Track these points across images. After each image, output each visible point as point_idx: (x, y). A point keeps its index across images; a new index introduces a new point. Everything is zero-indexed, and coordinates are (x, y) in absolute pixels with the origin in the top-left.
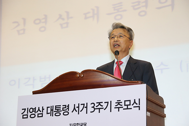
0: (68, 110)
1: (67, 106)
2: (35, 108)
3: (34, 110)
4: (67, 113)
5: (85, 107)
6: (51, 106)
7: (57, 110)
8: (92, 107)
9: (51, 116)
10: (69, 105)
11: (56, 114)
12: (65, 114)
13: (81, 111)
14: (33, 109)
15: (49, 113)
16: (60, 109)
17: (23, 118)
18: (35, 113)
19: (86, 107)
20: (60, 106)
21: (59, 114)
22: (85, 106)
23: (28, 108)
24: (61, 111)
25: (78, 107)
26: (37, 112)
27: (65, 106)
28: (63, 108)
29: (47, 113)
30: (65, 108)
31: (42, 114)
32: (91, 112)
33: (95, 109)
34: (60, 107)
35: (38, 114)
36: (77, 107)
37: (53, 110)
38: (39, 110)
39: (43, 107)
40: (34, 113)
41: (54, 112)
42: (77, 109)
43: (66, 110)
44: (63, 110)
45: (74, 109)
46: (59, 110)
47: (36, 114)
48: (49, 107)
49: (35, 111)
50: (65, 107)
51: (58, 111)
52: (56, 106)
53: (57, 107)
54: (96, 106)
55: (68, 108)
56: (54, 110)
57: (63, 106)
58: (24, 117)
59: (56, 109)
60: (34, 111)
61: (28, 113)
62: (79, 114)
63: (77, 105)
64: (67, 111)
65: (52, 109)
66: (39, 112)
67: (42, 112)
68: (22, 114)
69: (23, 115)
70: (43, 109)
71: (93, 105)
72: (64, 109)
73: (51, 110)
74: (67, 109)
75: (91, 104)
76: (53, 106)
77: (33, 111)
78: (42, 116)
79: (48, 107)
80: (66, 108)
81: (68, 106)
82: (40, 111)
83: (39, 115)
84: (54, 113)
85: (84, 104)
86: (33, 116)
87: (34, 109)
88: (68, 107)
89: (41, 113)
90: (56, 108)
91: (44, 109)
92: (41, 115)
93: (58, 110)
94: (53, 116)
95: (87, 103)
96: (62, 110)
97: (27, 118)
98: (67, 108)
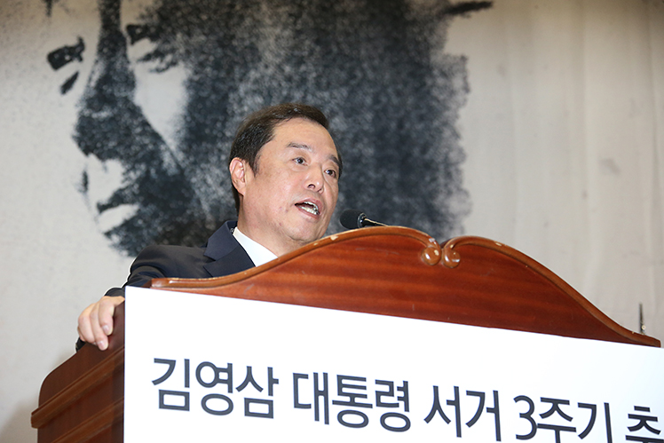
0: (407, 409)
1: (399, 389)
2: (226, 367)
3: (224, 376)
4: (401, 423)
5: (489, 410)
6: (316, 375)
7: (347, 399)
8: (522, 415)
9: (317, 418)
10: (406, 383)
11: (346, 418)
12: (389, 421)
13: (470, 424)
14: (217, 371)
15: (308, 406)
16: (365, 396)
17: (162, 406)
18: (230, 390)
19: (495, 410)
20: (364, 379)
21: (360, 420)
22: (489, 403)
23: (187, 362)
24: (370, 406)
25: (455, 403)
26: (240, 389)
27: (391, 384)
28: (379, 394)
29: (297, 405)
30: (391, 394)
31: (270, 403)
32: (519, 437)
33: (535, 427)
34: (364, 388)
35: (248, 401)
36: (449, 402)
37: (325, 393)
38: (250, 378)
39: (270, 370)
40: (221, 389)
41: (335, 402)
42: (450, 411)
43: (397, 405)
44: (379, 404)
45: (436, 406)
46: (357, 400)
47: (238, 398)
48: (306, 376)
49: (229, 382)
50: (386, 388)
51: (352, 403)
52: (340, 378)
53: (344, 382)
54: (544, 416)
55: (405, 399)
56: (333, 394)
57: (378, 382)
58: (168, 400)
59: (345, 390)
60: (223, 381)
61: (187, 385)
62: (459, 434)
63: (446, 395)
64: (401, 410)
65: (321, 388)
66: (250, 391)
67: (271, 393)
68: (156, 382)
69: (162, 393)
70: (272, 382)
71: (525, 407)
72: (384, 399)
73: (317, 393)
74: (402, 404)
75: (517, 399)
76: (325, 375)
77: (217, 380)
78: (270, 415)
79: (297, 376)
80: (393, 396)
81: (405, 388)
82: (260, 389)
83: (254, 408)
84: (334, 410)
85: (482, 395)
86: (221, 405)
87: (223, 370)
88: (401, 394)
89: (264, 395)
90: (340, 386)
91: (276, 381)
92: (264, 409)
93: (353, 396)
94: (327, 422)
95: (496, 393)
96: (372, 399)
97: (186, 408)
98: (399, 398)
